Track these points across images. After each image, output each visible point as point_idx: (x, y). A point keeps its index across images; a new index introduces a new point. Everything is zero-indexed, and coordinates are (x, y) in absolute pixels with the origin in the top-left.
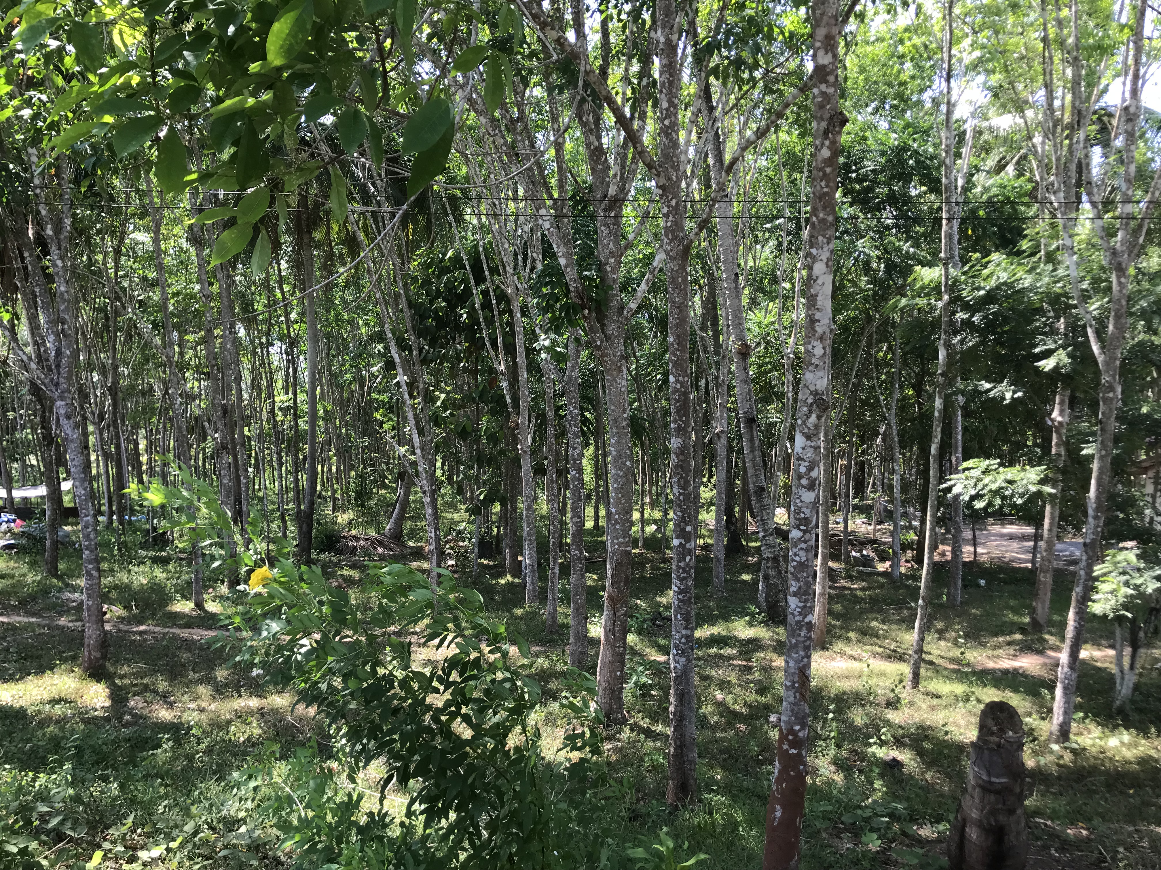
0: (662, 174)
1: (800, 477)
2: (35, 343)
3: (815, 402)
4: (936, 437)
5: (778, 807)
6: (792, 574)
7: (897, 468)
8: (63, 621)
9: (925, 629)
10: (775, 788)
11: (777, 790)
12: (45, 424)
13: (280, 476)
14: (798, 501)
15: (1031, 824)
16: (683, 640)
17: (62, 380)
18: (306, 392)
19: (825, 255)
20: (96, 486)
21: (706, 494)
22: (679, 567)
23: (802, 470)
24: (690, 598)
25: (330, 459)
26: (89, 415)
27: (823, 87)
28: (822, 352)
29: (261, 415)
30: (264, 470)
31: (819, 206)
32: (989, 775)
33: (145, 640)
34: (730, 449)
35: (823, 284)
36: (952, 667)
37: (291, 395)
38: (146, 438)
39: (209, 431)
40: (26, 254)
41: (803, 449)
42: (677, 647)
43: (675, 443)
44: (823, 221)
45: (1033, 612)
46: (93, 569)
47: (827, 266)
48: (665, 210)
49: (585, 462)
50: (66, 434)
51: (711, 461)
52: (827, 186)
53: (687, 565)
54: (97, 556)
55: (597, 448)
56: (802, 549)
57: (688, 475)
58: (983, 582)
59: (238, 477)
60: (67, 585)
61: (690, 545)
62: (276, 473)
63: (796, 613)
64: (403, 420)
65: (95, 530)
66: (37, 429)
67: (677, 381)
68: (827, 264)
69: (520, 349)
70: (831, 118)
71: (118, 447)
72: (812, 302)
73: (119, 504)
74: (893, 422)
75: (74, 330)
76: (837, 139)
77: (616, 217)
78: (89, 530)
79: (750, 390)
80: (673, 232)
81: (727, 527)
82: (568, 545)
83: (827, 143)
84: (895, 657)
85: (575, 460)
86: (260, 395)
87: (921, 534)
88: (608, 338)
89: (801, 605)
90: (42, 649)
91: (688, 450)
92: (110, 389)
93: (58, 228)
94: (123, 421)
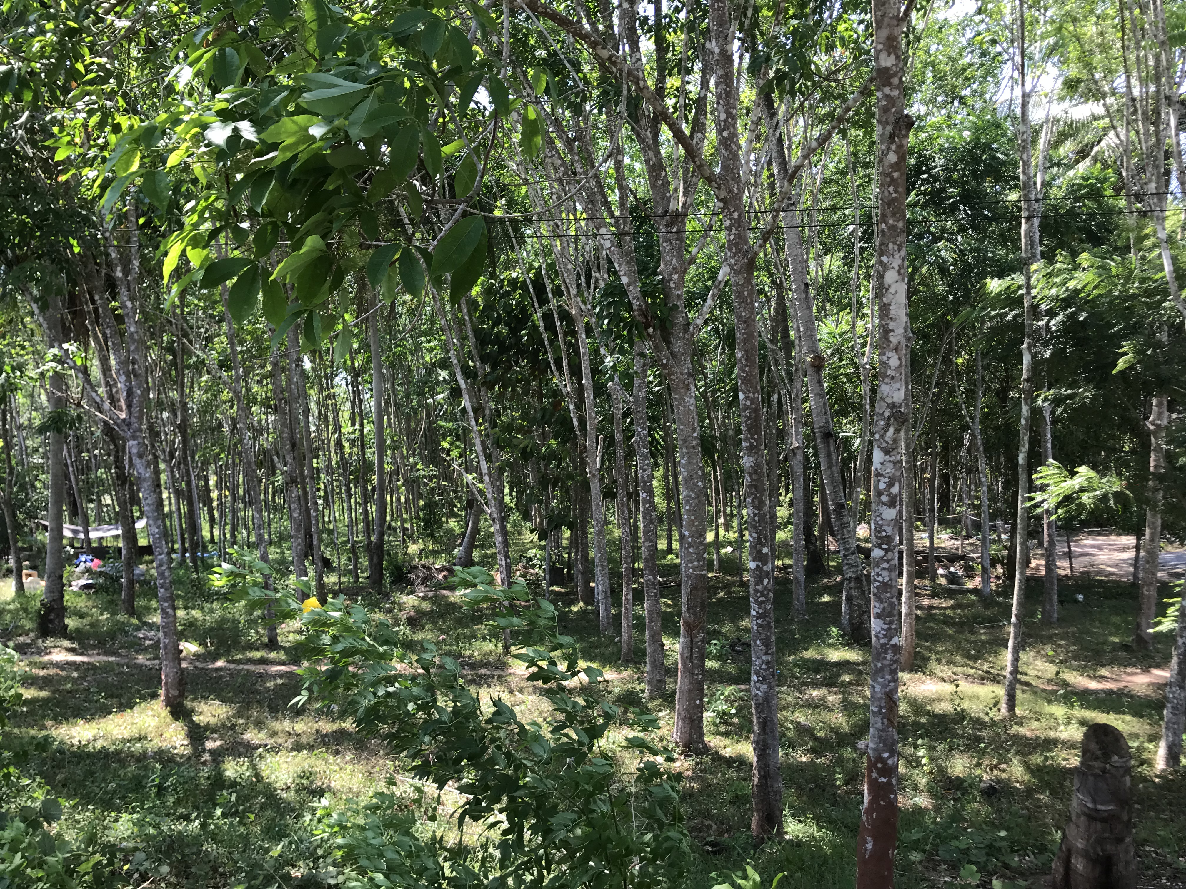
0: (723, 187)
1: (879, 493)
2: (107, 384)
3: (892, 415)
4: (1023, 446)
5: (869, 839)
6: (875, 594)
7: (983, 479)
8: (141, 659)
9: (1019, 647)
10: (864, 819)
11: (867, 820)
12: (119, 463)
13: (350, 508)
14: (878, 519)
15: (1141, 853)
16: (764, 666)
17: (133, 420)
18: (373, 422)
19: (896, 262)
20: (168, 523)
21: (782, 513)
22: (757, 591)
23: (882, 486)
24: (769, 623)
25: (398, 488)
26: (160, 453)
27: (887, 90)
28: (898, 363)
29: (329, 447)
30: (334, 502)
31: (888, 212)
32: (1094, 801)
33: (221, 677)
34: (806, 466)
35: (896, 292)
36: (1050, 688)
37: (357, 426)
38: (216, 473)
39: (278, 465)
40: (97, 297)
41: (882, 464)
42: (757, 673)
43: (747, 462)
44: (893, 228)
45: (1136, 628)
46: (168, 607)
47: (899, 273)
48: (728, 223)
49: (655, 483)
50: (139, 473)
51: (787, 478)
52: (896, 191)
53: (765, 588)
54: (172, 594)
55: (667, 468)
56: (884, 569)
57: (762, 495)
58: (1080, 597)
59: (308, 510)
60: (145, 624)
61: (768, 568)
62: (345, 505)
63: (881, 636)
64: (469, 446)
65: (169, 568)
66: (110, 469)
67: (747, 398)
68: (899, 271)
69: (586, 370)
70: (897, 122)
71: (189, 484)
72: (884, 311)
73: (192, 540)
74: (977, 432)
75: (144, 369)
76: (904, 143)
77: (678, 232)
78: (164, 568)
79: (825, 404)
80: (736, 245)
81: (807, 547)
82: (642, 570)
83: (893, 147)
84: (988, 679)
85: (645, 482)
86: (327, 426)
87: (1012, 549)
88: (674, 355)
89: (885, 627)
90: (122, 688)
91: (762, 468)
92: (179, 426)
93: (126, 271)
94: (193, 458)
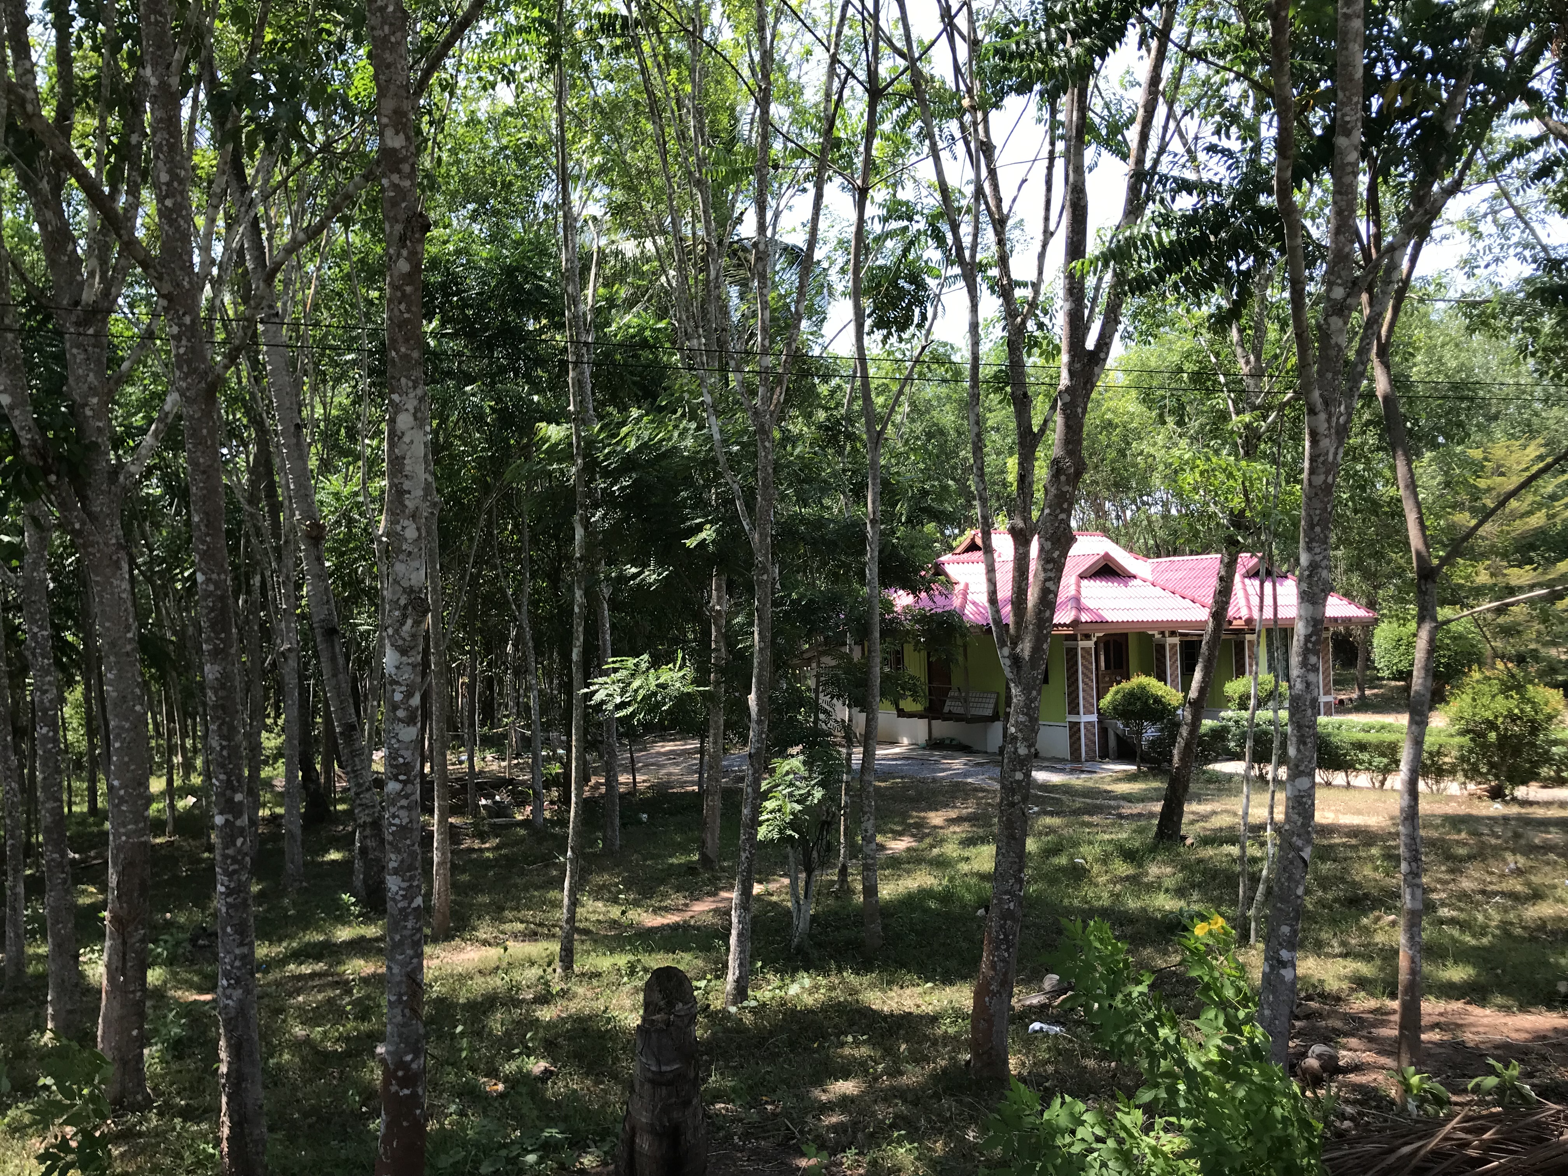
1: (395, 708)
3: (410, 602)
4: (578, 639)
6: (390, 843)
7: (533, 682)
9: (577, 888)
10: (381, 1151)
11: (385, 1152)
14: (393, 741)
16: (237, 963)
19: (411, 404)
22: (225, 857)
23: (398, 697)
24: (245, 900)
27: (395, 178)
28: (416, 534)
31: (400, 337)
32: (659, 1064)
35: (412, 442)
36: (612, 932)
41: (397, 668)
42: (227, 975)
43: (211, 671)
44: (406, 358)
45: (702, 846)
47: (416, 418)
48: (175, 329)
52: (408, 311)
53: (239, 851)
55: (88, 688)
56: (402, 807)
58: (645, 817)
61: (242, 822)
63: (398, 898)
67: (208, 580)
68: (415, 415)
70: (408, 221)
72: (397, 465)
74: (526, 624)
76: (419, 248)
77: (96, 335)
79: (327, 589)
80: (189, 362)
81: (304, 787)
83: (405, 253)
84: (542, 933)
87: (567, 766)
88: (93, 517)
89: (405, 885)
91: (234, 681)
